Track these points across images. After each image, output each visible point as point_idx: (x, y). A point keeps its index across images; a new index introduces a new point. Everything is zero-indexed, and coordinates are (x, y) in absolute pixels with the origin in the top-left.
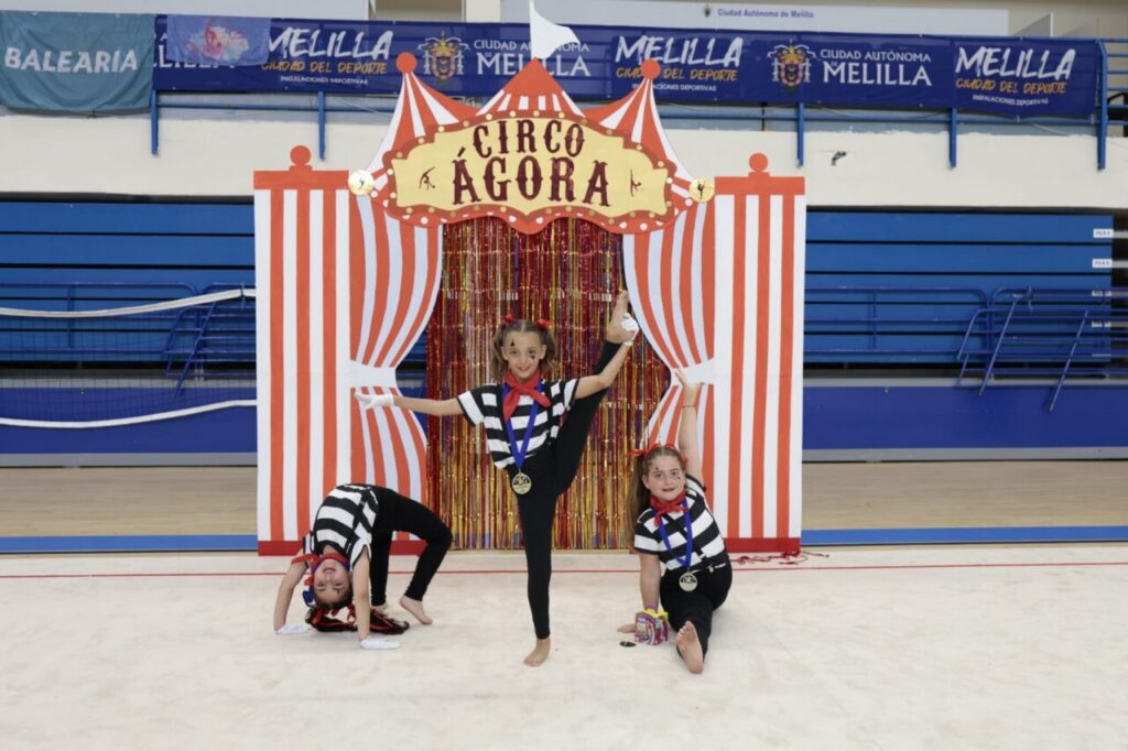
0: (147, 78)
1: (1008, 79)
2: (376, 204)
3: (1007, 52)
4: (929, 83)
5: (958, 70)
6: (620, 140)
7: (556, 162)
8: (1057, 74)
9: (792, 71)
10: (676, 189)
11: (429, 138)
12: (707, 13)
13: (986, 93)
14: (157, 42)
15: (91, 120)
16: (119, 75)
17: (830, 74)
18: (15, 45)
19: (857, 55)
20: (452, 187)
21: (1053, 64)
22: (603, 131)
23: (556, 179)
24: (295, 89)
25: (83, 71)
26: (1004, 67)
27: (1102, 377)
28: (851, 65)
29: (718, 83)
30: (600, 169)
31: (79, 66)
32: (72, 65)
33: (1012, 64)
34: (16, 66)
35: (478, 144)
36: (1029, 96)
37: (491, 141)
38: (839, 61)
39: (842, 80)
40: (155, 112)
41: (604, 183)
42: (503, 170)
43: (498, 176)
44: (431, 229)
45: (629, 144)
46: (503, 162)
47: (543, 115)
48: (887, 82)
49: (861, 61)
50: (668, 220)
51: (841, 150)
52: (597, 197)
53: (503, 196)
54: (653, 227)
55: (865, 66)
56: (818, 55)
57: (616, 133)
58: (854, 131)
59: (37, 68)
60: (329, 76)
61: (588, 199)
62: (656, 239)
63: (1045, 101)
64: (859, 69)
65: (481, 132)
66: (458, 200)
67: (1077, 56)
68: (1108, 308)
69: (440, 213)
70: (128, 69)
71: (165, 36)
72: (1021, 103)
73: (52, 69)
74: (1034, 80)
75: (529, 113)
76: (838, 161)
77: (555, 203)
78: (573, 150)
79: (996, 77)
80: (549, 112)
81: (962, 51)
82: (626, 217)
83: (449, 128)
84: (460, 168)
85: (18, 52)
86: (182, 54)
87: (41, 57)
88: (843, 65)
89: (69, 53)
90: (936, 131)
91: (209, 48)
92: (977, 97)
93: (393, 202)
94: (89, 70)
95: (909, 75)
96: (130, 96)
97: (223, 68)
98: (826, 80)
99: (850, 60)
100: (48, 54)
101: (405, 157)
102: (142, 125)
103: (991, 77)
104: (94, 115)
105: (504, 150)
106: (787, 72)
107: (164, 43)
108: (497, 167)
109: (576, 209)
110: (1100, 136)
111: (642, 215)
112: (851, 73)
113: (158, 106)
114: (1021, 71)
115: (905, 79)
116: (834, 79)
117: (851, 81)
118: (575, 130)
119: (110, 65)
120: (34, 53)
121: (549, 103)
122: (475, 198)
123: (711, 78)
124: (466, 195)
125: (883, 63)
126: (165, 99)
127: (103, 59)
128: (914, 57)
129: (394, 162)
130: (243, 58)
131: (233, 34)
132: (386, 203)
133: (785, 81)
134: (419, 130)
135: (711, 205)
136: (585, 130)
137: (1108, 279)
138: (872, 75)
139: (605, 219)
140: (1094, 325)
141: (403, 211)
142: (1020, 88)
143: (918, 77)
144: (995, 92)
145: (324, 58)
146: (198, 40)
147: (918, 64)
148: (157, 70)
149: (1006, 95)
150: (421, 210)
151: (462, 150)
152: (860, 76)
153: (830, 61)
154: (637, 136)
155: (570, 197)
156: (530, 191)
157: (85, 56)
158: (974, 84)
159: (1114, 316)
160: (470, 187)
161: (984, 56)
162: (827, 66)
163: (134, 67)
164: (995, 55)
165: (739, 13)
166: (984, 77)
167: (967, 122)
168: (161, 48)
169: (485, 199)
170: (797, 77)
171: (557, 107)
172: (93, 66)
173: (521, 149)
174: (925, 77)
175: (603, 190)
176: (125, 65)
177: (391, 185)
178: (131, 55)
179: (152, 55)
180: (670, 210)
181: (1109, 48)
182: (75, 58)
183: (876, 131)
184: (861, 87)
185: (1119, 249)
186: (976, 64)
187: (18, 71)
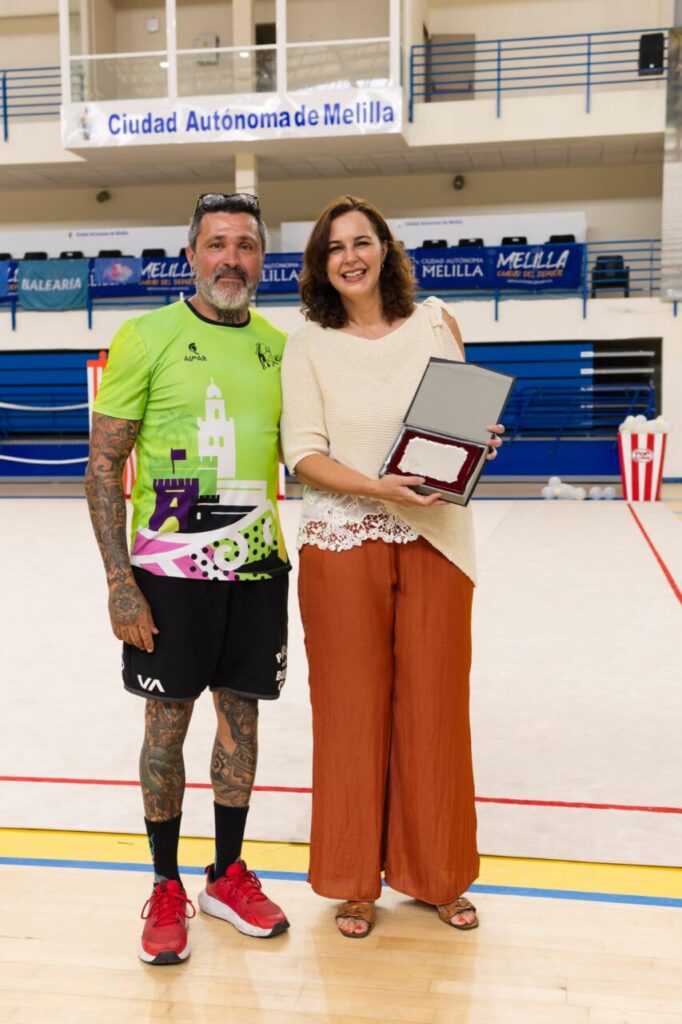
0: (86, 292)
1: (528, 269)
3: (528, 254)
4: (482, 274)
8: (558, 265)
13: (515, 278)
14: (90, 273)
15: (61, 313)
16: (73, 291)
17: (427, 272)
18: (27, 277)
19: (442, 261)
21: (554, 260)
24: (155, 294)
25: (57, 289)
26: (526, 262)
27: (584, 436)
28: (438, 267)
31: (55, 287)
32: (52, 287)
33: (530, 261)
34: (26, 289)
36: (541, 279)
38: (431, 265)
39: (433, 275)
40: (90, 308)
48: (459, 275)
49: (444, 264)
55: (446, 267)
56: (421, 262)
59: (36, 288)
60: (170, 286)
63: (550, 281)
64: (443, 269)
67: (569, 255)
68: (591, 397)
70: (77, 288)
71: (93, 270)
72: (536, 282)
73: (43, 289)
74: (544, 269)
79: (521, 269)
81: (501, 255)
85: (28, 282)
86: (102, 278)
87: (38, 284)
88: (433, 268)
89: (52, 281)
90: (489, 300)
91: (114, 275)
92: (510, 281)
94: (60, 289)
95: (471, 271)
96: (78, 301)
97: (121, 285)
98: (424, 275)
99: (437, 264)
100: (41, 282)
102: (83, 314)
103: (518, 269)
104: (62, 310)
107: (93, 274)
110: (585, 299)
112: (438, 271)
113: (91, 305)
114: (536, 264)
115: (468, 273)
116: (429, 275)
117: (438, 275)
119: (69, 286)
120: (34, 282)
125: (457, 264)
126: (95, 301)
127: (66, 283)
128: (474, 260)
130: (130, 278)
131: (126, 267)
137: (591, 381)
138: (450, 271)
140: (583, 407)
142: (536, 274)
143: (476, 271)
144: (521, 278)
145: (167, 278)
146: (109, 271)
147: (476, 264)
148: (90, 287)
149: (527, 279)
152: (443, 273)
153: (427, 265)
157: (57, 282)
158: (508, 274)
159: (593, 401)
161: (515, 257)
162: (425, 268)
163: (80, 286)
164: (522, 257)
165: (417, 224)
166: (513, 270)
167: (507, 294)
168: (92, 277)
172: (61, 286)
174: (480, 271)
176: (76, 285)
178: (78, 280)
179: (88, 280)
181: (588, 248)
182: (53, 283)
184: (444, 278)
185: (597, 363)
186: (508, 263)
187: (27, 292)
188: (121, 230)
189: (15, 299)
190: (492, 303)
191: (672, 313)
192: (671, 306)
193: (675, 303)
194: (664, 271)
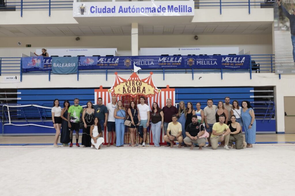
0: (77, 68)
1: (232, 63)
2: (112, 94)
3: (232, 58)
4: (217, 64)
5: (222, 62)
6: (147, 84)
7: (138, 87)
8: (242, 62)
9: (191, 63)
10: (155, 90)
11: (119, 84)
12: (179, 50)
13: (228, 66)
14: (79, 61)
15: (67, 75)
16: (72, 67)
17: (198, 63)
18: (55, 62)
19: (203, 59)
20: (123, 91)
21: (240, 60)
22: (145, 82)
23: (138, 89)
24: (102, 69)
25: (66, 67)
26: (231, 61)
29: (177, 65)
30: (144, 88)
31: (65, 66)
32: (64, 66)
33: (233, 60)
34: (55, 66)
35: (126, 85)
36: (236, 66)
37: (128, 84)
38: (200, 61)
39: (200, 64)
40: (78, 73)
41: (145, 90)
42: (130, 88)
43: (129, 89)
44: (120, 97)
45: (148, 84)
46: (130, 87)
47: (136, 80)
48: (209, 64)
49: (204, 61)
50: (154, 95)
51: (201, 77)
52: (144, 92)
53: (130, 92)
54: (152, 96)
55: (205, 61)
56: (196, 59)
57: (146, 83)
58: (203, 73)
59: (59, 66)
60: (108, 66)
61: (142, 92)
62: (153, 98)
63: (239, 67)
64: (204, 62)
65: (127, 83)
66: (124, 93)
67: (245, 58)
68: (254, 105)
69: (121, 95)
70: (74, 66)
71: (80, 60)
72: (235, 67)
73: (61, 67)
74: (237, 63)
75: (134, 80)
76: (200, 79)
77: (138, 93)
78: (140, 85)
79: (230, 63)
80: (137, 80)
81: (223, 58)
82: (148, 95)
83: (122, 83)
84: (124, 88)
85: (55, 64)
86: (83, 63)
87: (59, 64)
88: (200, 62)
89: (64, 64)
90: (219, 73)
91: (87, 62)
92: (226, 66)
93: (114, 93)
94: (67, 67)
95: (213, 63)
96: (74, 71)
97: (90, 66)
98: (197, 64)
99: (202, 60)
100: (60, 64)
101: (116, 87)
102: (76, 75)
103: (229, 63)
104: (68, 74)
105: (130, 85)
106: (190, 63)
107: (80, 61)
108: (129, 88)
109: (141, 94)
110: (251, 73)
111: (150, 94)
112: (202, 63)
113: (79, 72)
114: (234, 61)
115: (212, 64)
117: (202, 64)
118: (140, 83)
119: (71, 66)
120: (58, 64)
121: (137, 79)
122: (126, 92)
123: (176, 65)
124: (125, 92)
125: (208, 61)
126: (80, 71)
127: (69, 64)
128: (214, 59)
129: (114, 88)
130: (93, 64)
131: (91, 60)
132: (113, 93)
133: (190, 65)
134: (118, 83)
135: (161, 93)
136: (142, 82)
137: (253, 100)
138: (206, 63)
139: (145, 95)
141: (116, 95)
142: (234, 64)
143: (215, 63)
144: (230, 65)
145: (107, 63)
146: (86, 61)
147: (215, 61)
148: (79, 66)
149: (232, 66)
150: (118, 94)
151: (124, 86)
152: (204, 63)
153: (198, 61)
154: (149, 83)
155: (140, 92)
156: (134, 91)
157: (66, 64)
158: (225, 64)
160: (125, 91)
161: (227, 59)
162: (197, 62)
163: (75, 66)
164: (229, 59)
165: (185, 49)
166: (227, 63)
167: (224, 71)
168: (79, 62)
169: (127, 93)
170: (192, 64)
171: (138, 79)
172: (68, 66)
173: (133, 85)
174: (216, 63)
175: (145, 91)
176: (73, 65)
177: (114, 91)
178: (74, 64)
179: (78, 64)
180: (155, 94)
181: (252, 57)
182: (65, 65)
183: (207, 73)
184: (204, 65)
185: (255, 94)
186: (225, 60)
187: (55, 67)
188: (85, 49)
189: (51, 70)
190: (220, 74)
191: (279, 78)
192: (278, 76)
193: (280, 75)
194: (276, 65)
